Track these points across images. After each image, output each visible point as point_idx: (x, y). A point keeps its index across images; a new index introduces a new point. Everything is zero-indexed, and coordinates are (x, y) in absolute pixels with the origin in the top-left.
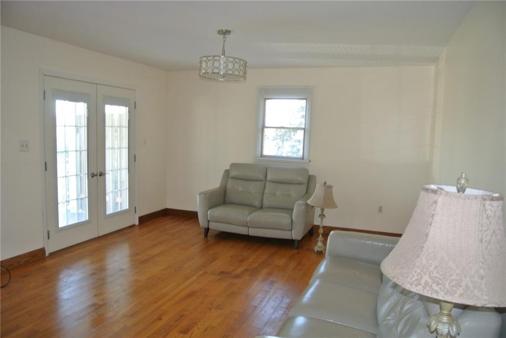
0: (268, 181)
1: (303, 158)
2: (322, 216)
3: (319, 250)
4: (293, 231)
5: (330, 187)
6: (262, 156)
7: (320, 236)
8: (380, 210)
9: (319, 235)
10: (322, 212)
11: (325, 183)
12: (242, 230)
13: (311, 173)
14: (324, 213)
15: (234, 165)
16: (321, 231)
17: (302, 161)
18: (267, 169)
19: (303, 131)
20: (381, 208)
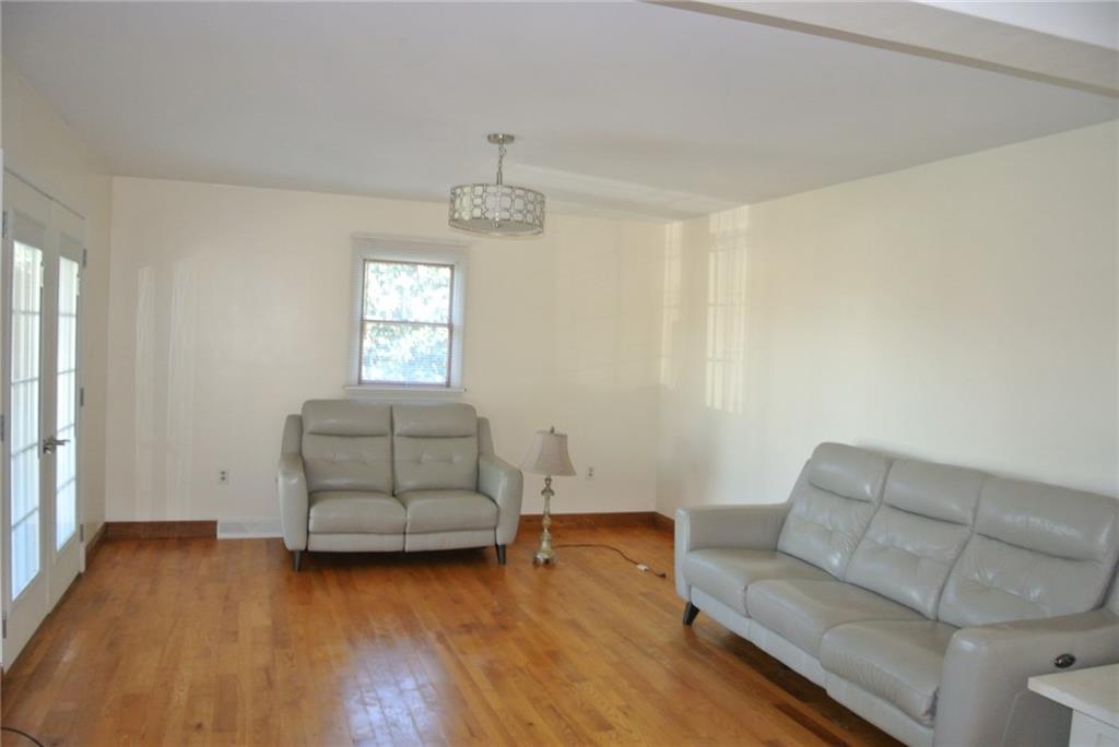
0: (399, 435)
1: (448, 385)
2: (548, 492)
3: (546, 557)
4: (498, 530)
5: (563, 438)
6: (360, 382)
7: (546, 530)
8: (591, 475)
9: (543, 530)
10: (548, 485)
11: (552, 431)
12: (389, 543)
13: (479, 414)
14: (553, 487)
15: (311, 405)
16: (546, 522)
17: (448, 390)
18: (391, 408)
19: (447, 329)
20: (591, 470)
